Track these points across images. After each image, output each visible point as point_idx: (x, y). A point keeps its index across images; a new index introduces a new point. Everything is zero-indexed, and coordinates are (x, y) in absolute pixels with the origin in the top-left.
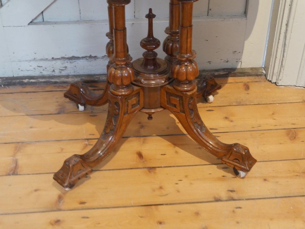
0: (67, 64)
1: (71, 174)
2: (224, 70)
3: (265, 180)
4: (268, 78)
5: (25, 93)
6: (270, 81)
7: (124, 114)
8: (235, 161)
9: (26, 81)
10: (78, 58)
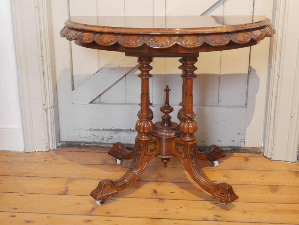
0: (113, 134)
1: (102, 192)
2: (230, 147)
3: (245, 212)
4: (265, 155)
5: (81, 152)
6: (266, 157)
7: (145, 155)
8: (222, 195)
9: (82, 144)
10: (121, 130)
